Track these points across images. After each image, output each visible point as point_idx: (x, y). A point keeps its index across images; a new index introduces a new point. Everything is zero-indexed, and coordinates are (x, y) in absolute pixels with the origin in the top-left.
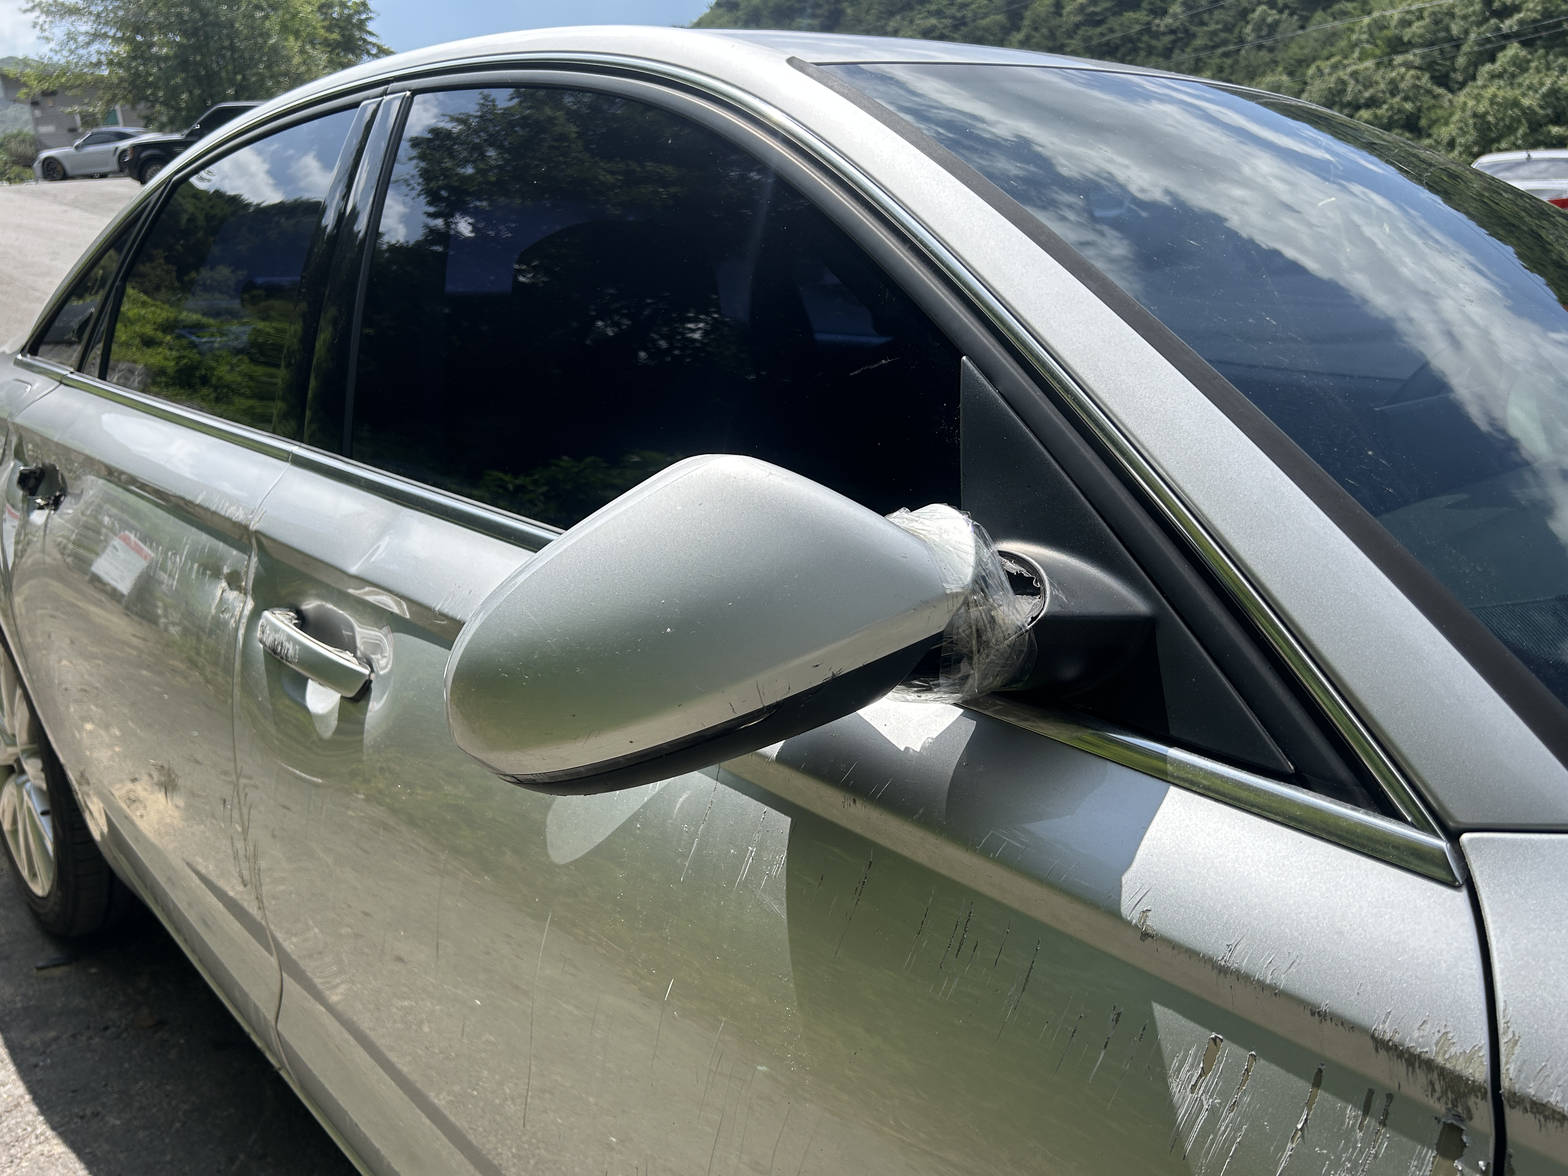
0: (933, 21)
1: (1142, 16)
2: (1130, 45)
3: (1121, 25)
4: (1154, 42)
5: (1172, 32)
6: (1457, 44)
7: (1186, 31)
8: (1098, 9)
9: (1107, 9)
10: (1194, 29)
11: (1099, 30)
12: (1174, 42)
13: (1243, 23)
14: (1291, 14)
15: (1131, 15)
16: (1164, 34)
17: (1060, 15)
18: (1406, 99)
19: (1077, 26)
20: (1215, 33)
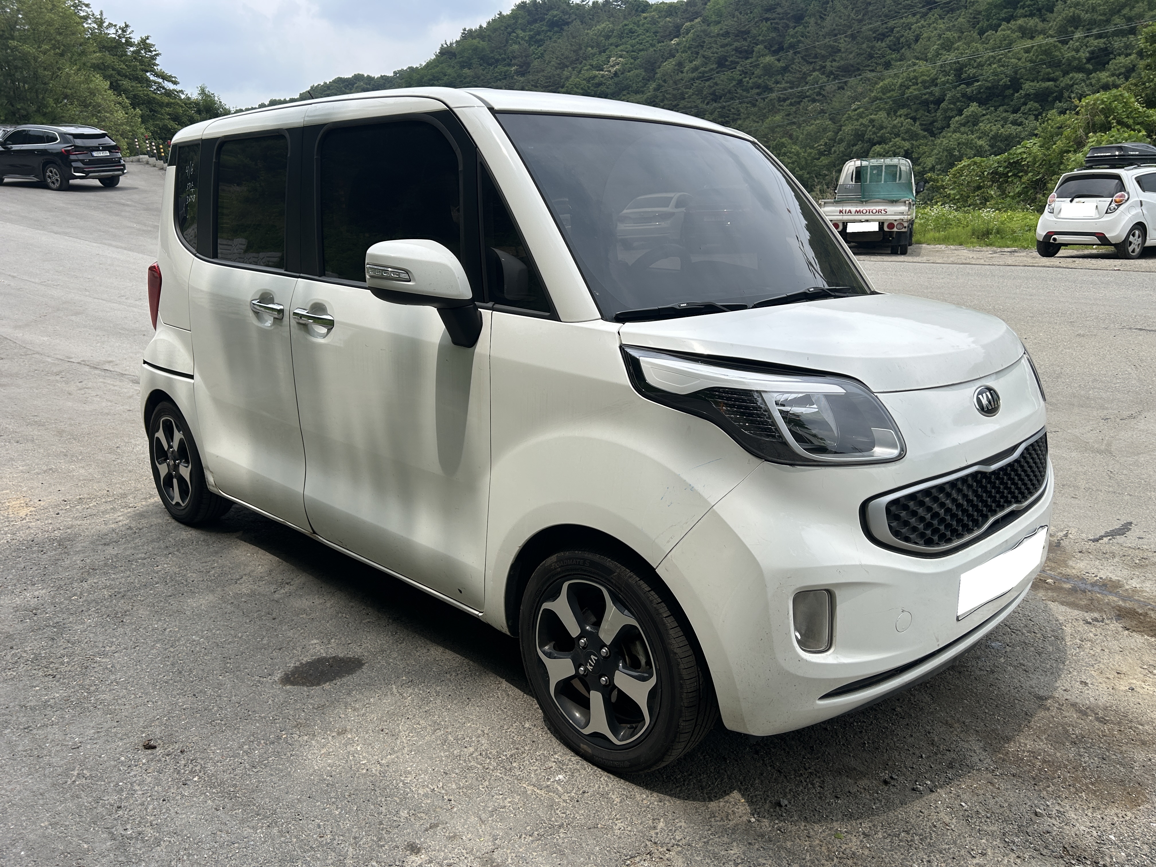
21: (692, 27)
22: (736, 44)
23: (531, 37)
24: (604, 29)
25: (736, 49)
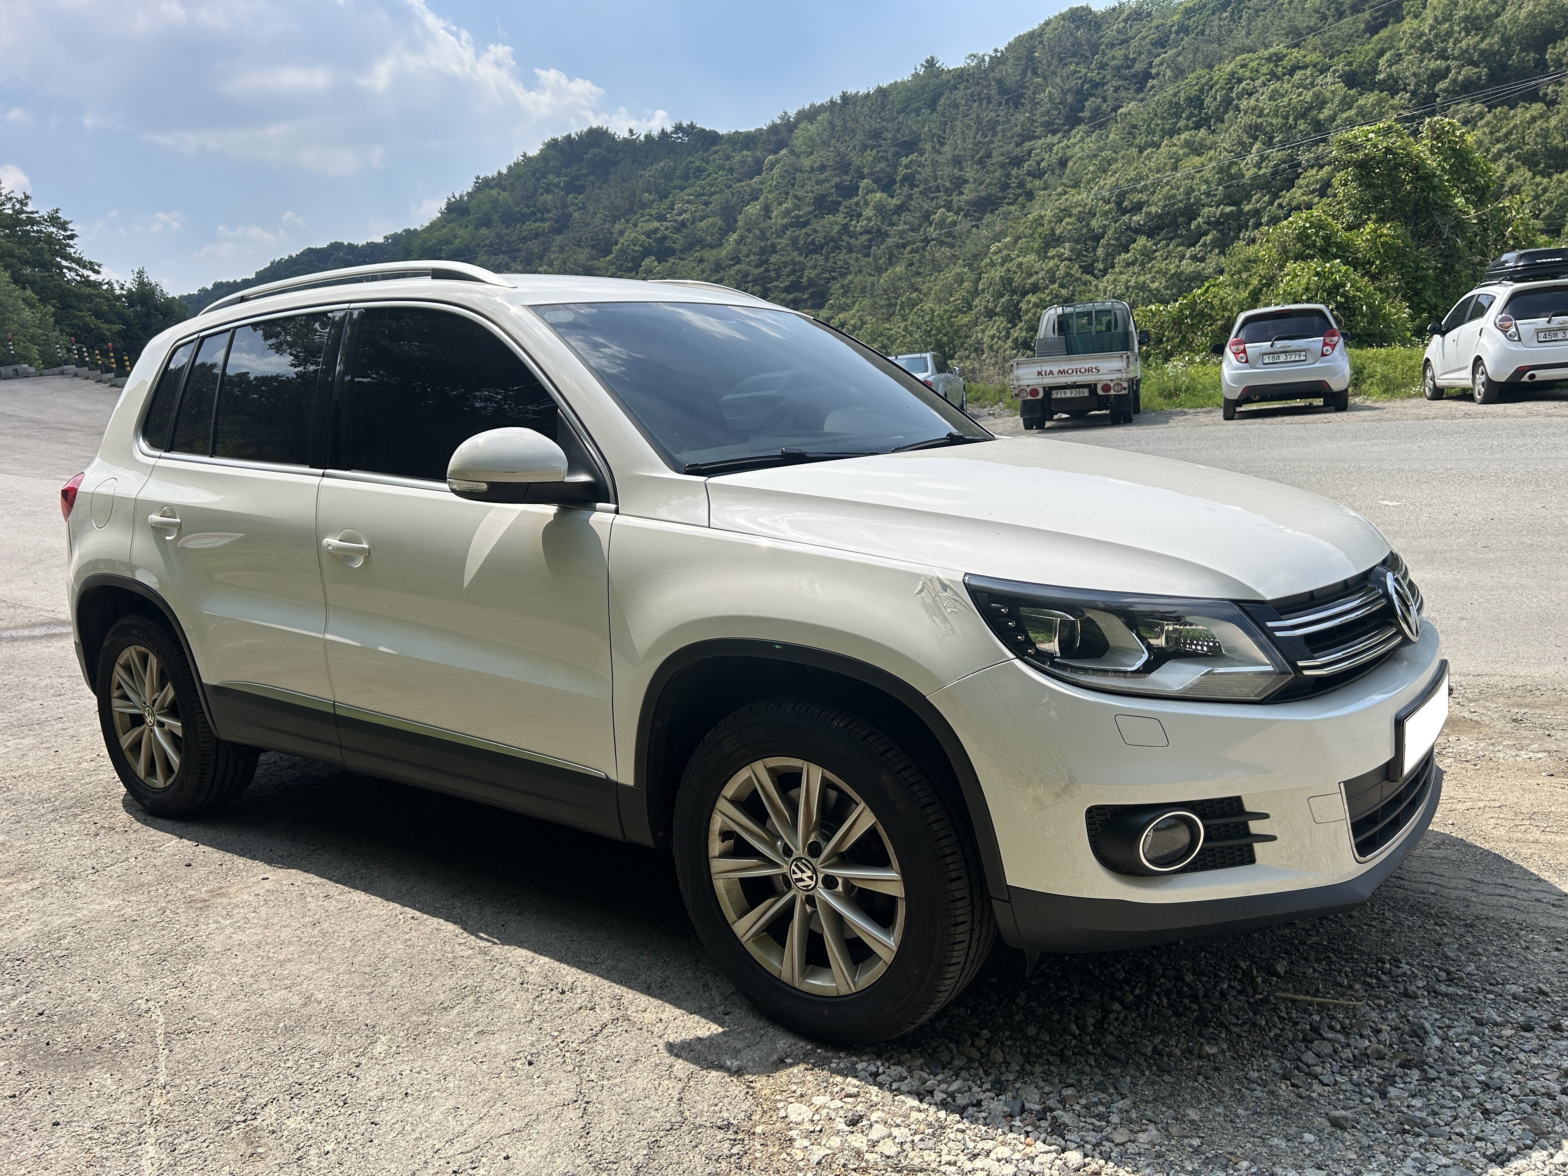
0: (656, 224)
1: (840, 218)
2: (832, 244)
3: (823, 226)
4: (852, 241)
5: (867, 232)
6: (1097, 238)
7: (879, 230)
8: (801, 213)
9: (809, 213)
10: (885, 228)
11: (803, 231)
12: (870, 240)
13: (926, 224)
14: (965, 216)
15: (831, 218)
16: (861, 234)
17: (770, 218)
18: (1062, 286)
19: (786, 227)
20: (903, 232)
21: (777, 161)
22: (837, 179)
23: (567, 184)
24: (663, 169)
25: (837, 186)
